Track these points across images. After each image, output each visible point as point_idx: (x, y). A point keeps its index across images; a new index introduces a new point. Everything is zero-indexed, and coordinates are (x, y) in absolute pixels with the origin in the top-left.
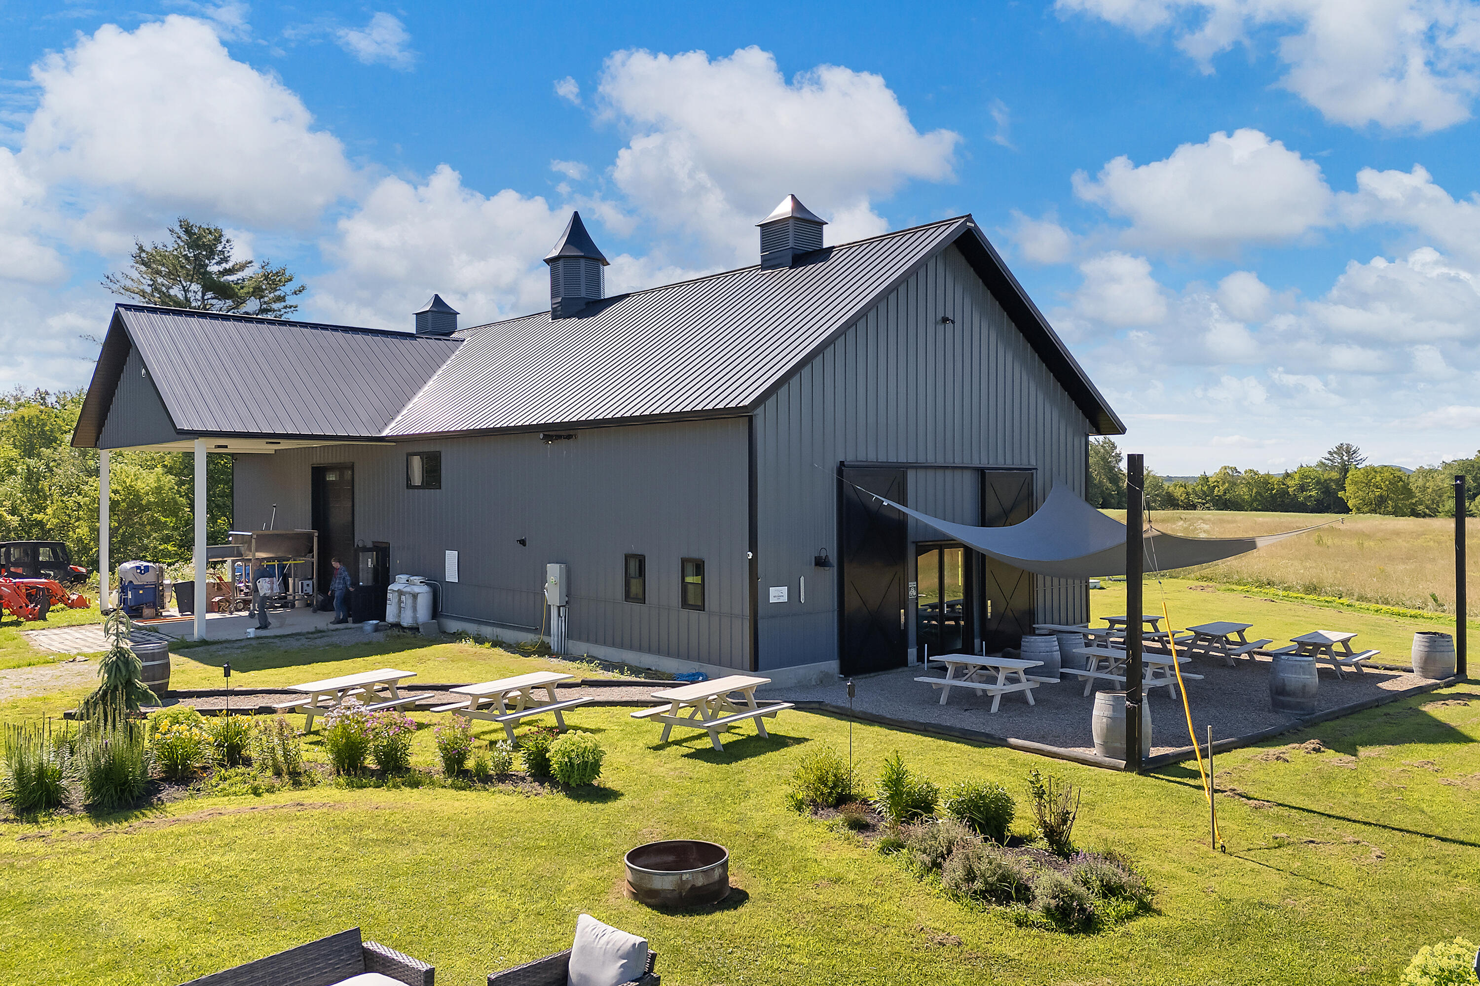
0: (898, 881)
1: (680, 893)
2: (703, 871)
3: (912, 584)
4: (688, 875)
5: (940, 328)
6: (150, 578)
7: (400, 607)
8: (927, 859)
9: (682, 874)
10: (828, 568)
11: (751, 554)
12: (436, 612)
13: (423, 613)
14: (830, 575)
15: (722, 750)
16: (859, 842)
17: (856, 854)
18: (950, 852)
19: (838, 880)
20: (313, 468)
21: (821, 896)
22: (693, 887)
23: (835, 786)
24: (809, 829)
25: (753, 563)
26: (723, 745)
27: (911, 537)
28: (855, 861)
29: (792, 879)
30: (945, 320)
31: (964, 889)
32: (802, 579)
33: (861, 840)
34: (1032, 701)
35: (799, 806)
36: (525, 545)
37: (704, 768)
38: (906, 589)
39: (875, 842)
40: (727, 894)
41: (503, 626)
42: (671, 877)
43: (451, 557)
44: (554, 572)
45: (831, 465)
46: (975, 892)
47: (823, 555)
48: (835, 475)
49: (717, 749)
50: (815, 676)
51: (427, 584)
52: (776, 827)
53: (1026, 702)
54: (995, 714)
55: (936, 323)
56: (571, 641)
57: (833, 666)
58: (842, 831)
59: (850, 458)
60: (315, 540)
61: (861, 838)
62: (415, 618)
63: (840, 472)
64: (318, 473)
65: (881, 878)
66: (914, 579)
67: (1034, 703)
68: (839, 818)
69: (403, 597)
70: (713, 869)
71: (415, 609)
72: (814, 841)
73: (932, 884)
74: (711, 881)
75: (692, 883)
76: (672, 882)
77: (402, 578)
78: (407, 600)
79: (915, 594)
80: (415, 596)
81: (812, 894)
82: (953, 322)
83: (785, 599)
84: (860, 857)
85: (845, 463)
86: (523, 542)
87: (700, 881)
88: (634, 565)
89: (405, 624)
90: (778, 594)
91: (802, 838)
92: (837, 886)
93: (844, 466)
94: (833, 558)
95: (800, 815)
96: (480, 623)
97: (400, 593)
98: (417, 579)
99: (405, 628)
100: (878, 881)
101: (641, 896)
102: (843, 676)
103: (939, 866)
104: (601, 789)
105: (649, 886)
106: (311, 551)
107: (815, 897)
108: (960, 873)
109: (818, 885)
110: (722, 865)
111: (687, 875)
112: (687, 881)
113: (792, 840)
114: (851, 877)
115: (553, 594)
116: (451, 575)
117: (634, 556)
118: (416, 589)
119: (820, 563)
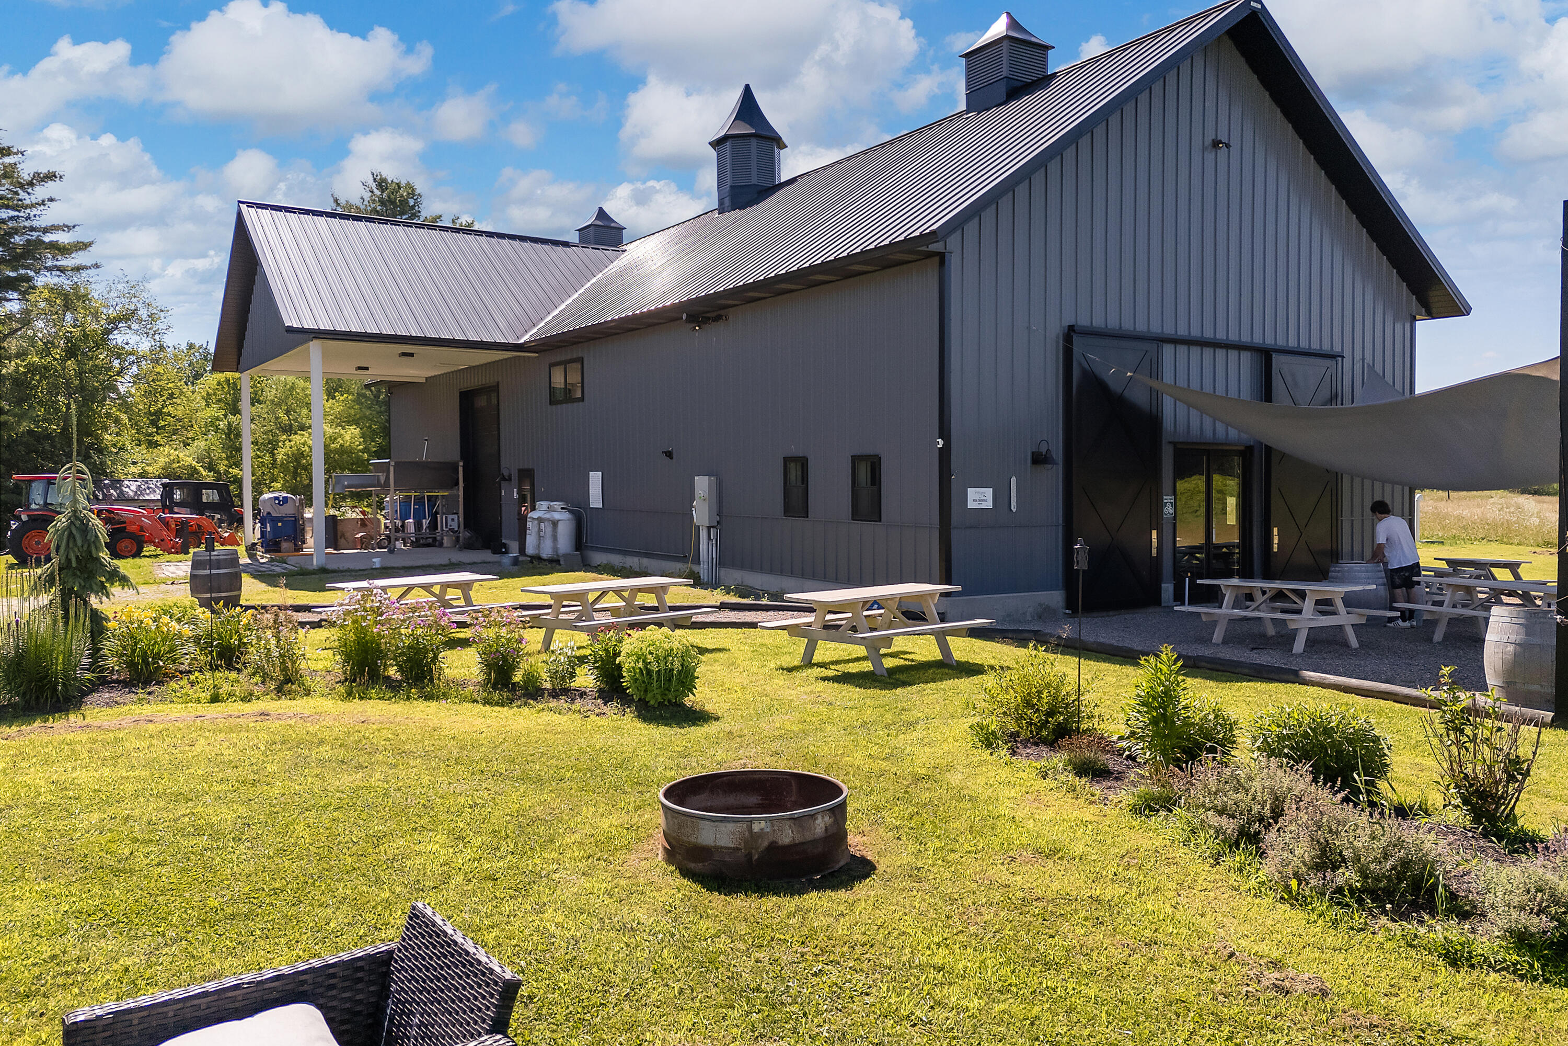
0: (1169, 862)
1: (749, 855)
2: (791, 819)
3: (1168, 499)
4: (763, 823)
5: (1210, 156)
6: (288, 510)
7: (540, 537)
8: (1230, 826)
9: (751, 821)
10: (1050, 466)
11: (941, 442)
12: (580, 543)
13: (565, 543)
14: (1053, 476)
15: (886, 675)
16: (1093, 795)
17: (1089, 812)
18: (1277, 813)
19: (1053, 853)
20: (461, 393)
21: (1018, 878)
22: (773, 847)
23: (1051, 713)
24: (1005, 773)
25: (945, 455)
26: (887, 669)
27: (1166, 437)
28: (1086, 824)
29: (966, 846)
30: (1216, 144)
31: (1313, 882)
32: (1013, 480)
33: (1098, 793)
34: (1354, 642)
35: (988, 741)
36: (672, 458)
37: (853, 693)
38: (1160, 505)
39: (1125, 795)
40: (842, 863)
41: (648, 555)
42: (730, 826)
43: (595, 478)
44: (702, 484)
45: (1055, 329)
46: (1339, 890)
47: (1043, 449)
48: (1061, 342)
49: (878, 673)
50: (1031, 609)
51: (570, 511)
52: (950, 768)
53: (1346, 644)
54: (1300, 655)
55: (1204, 149)
56: (723, 569)
57: (1056, 598)
58: (1062, 778)
59: (1083, 321)
60: (461, 469)
61: (1097, 789)
62: (555, 549)
63: (1066, 339)
64: (466, 398)
65: (1135, 854)
66: (1171, 491)
67: (1358, 646)
68: (1059, 759)
69: (542, 525)
70: (812, 816)
71: (555, 538)
72: (1013, 790)
73: (1241, 871)
74: (809, 837)
75: (771, 838)
76: (733, 834)
77: (543, 505)
78: (547, 528)
79: (1172, 511)
80: (555, 524)
81: (1001, 873)
82: (1228, 146)
83: (989, 504)
84: (1096, 818)
85: (1076, 328)
86: (669, 454)
87: (787, 836)
88: (795, 472)
89: (544, 556)
90: (979, 498)
91: (991, 785)
92: (1050, 863)
93: (1074, 331)
94: (1058, 453)
95: (991, 754)
96: (625, 553)
97: (540, 520)
98: (557, 505)
99: (545, 560)
100: (1128, 858)
101: (679, 857)
102: (1070, 612)
103: (1254, 839)
104: (695, 711)
105: (692, 839)
106: (457, 484)
107: (1005, 877)
108: (1304, 851)
109: (1013, 859)
110: (832, 810)
111: (761, 822)
112: (761, 834)
113: (973, 787)
114: (1078, 849)
115: (701, 514)
116: (596, 501)
117: (794, 459)
118: (557, 516)
119: (1039, 459)
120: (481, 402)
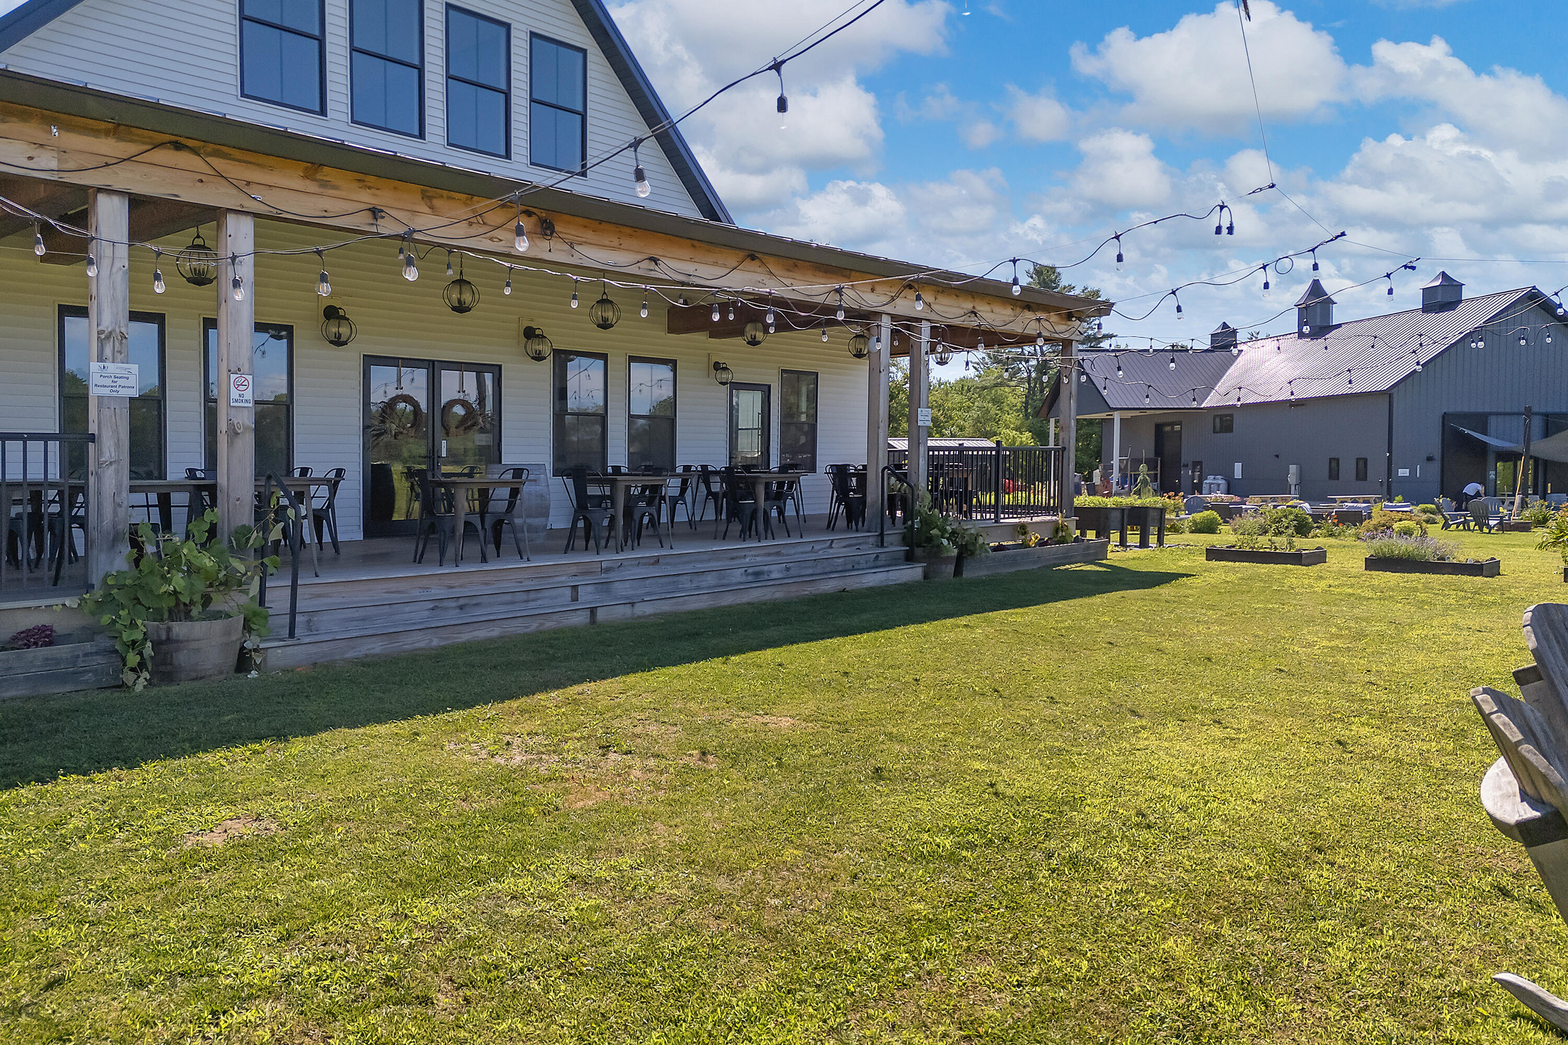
3: (1491, 472)
7: (1210, 491)
10: (1434, 462)
11: (1388, 454)
14: (1435, 467)
20: (1155, 426)
25: (1390, 458)
27: (1490, 450)
32: (1418, 466)
36: (1279, 458)
38: (1489, 475)
43: (1238, 467)
44: (1293, 468)
45: (1438, 414)
47: (1432, 456)
48: (1441, 419)
51: (1225, 479)
63: (1443, 418)
64: (1159, 428)
66: (1493, 469)
69: (1212, 486)
77: (1209, 477)
78: (1214, 488)
79: (1494, 476)
80: (1219, 485)
83: (1407, 475)
86: (1277, 456)
90: (1403, 472)
97: (1210, 484)
98: (1219, 477)
115: (1292, 479)
117: (1334, 459)
118: (1220, 482)
119: (1430, 459)
120: (1166, 428)
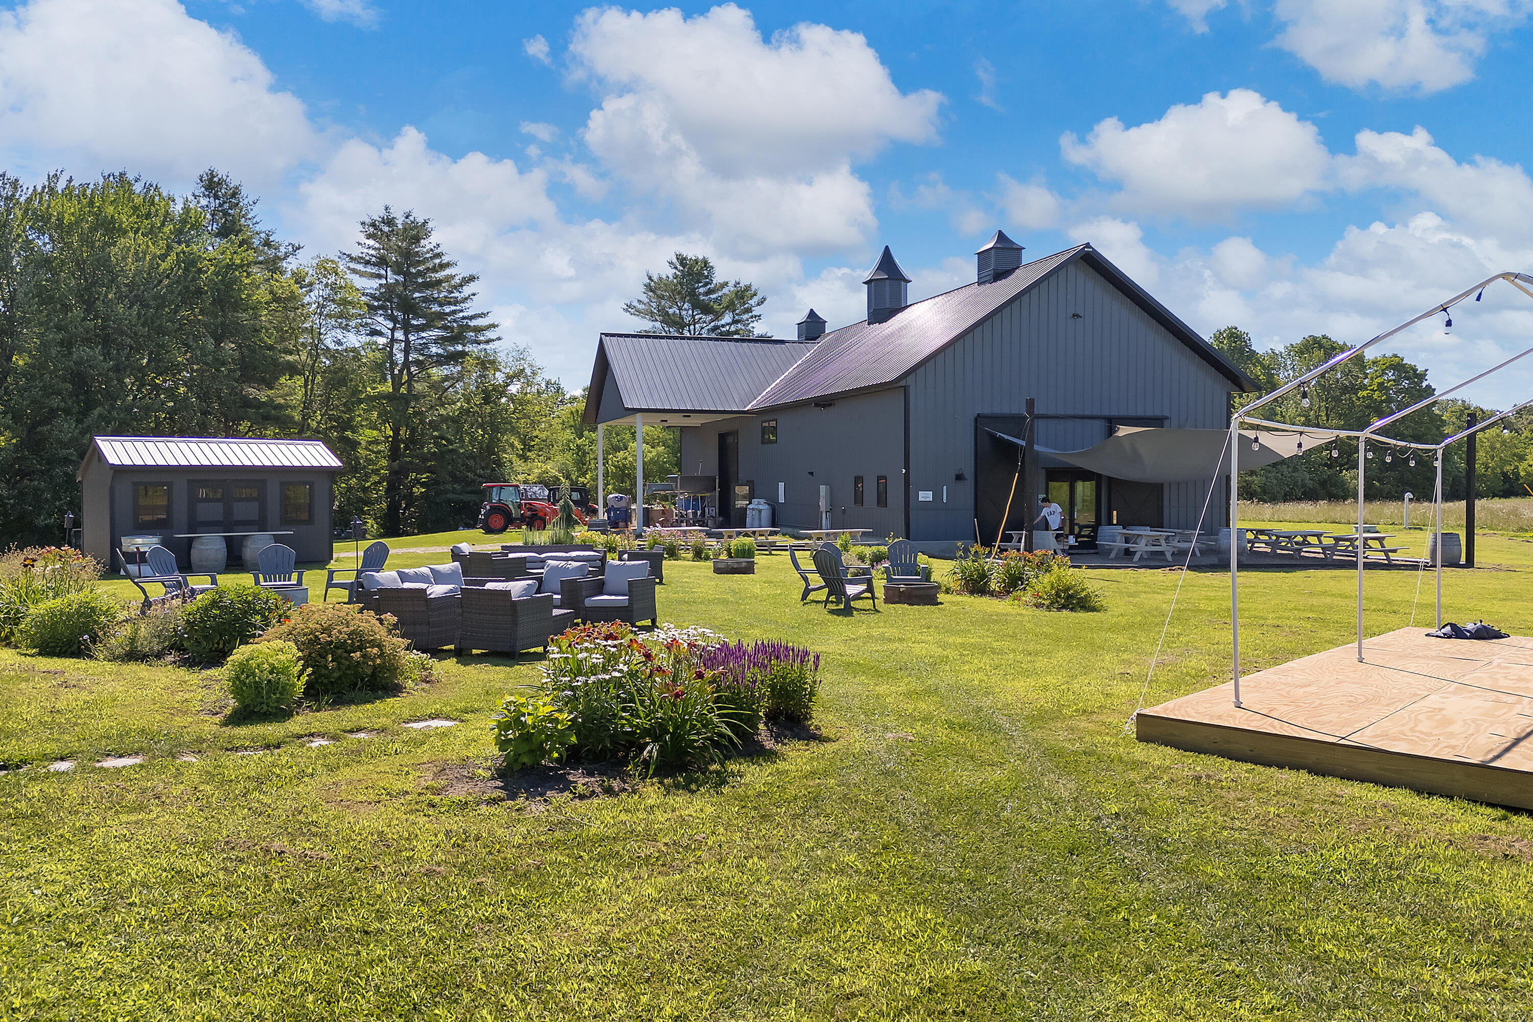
5: (1071, 322)
7: (753, 519)
10: (966, 481)
11: (904, 471)
12: (774, 522)
13: (765, 522)
14: (968, 486)
20: (719, 435)
25: (907, 476)
30: (1074, 316)
32: (945, 487)
36: (813, 476)
43: (782, 487)
44: (823, 489)
45: (970, 416)
48: (973, 423)
55: (1067, 318)
59: (987, 411)
60: (717, 481)
63: (976, 420)
64: (722, 438)
71: (760, 519)
77: (756, 501)
78: (755, 513)
80: (760, 511)
82: (1083, 317)
83: (930, 499)
88: (859, 484)
90: (925, 496)
93: (980, 416)
94: (969, 473)
97: (753, 509)
98: (763, 501)
106: (715, 489)
115: (823, 504)
116: (781, 499)
117: (858, 478)
118: (761, 507)
119: (959, 477)
120: (730, 440)
